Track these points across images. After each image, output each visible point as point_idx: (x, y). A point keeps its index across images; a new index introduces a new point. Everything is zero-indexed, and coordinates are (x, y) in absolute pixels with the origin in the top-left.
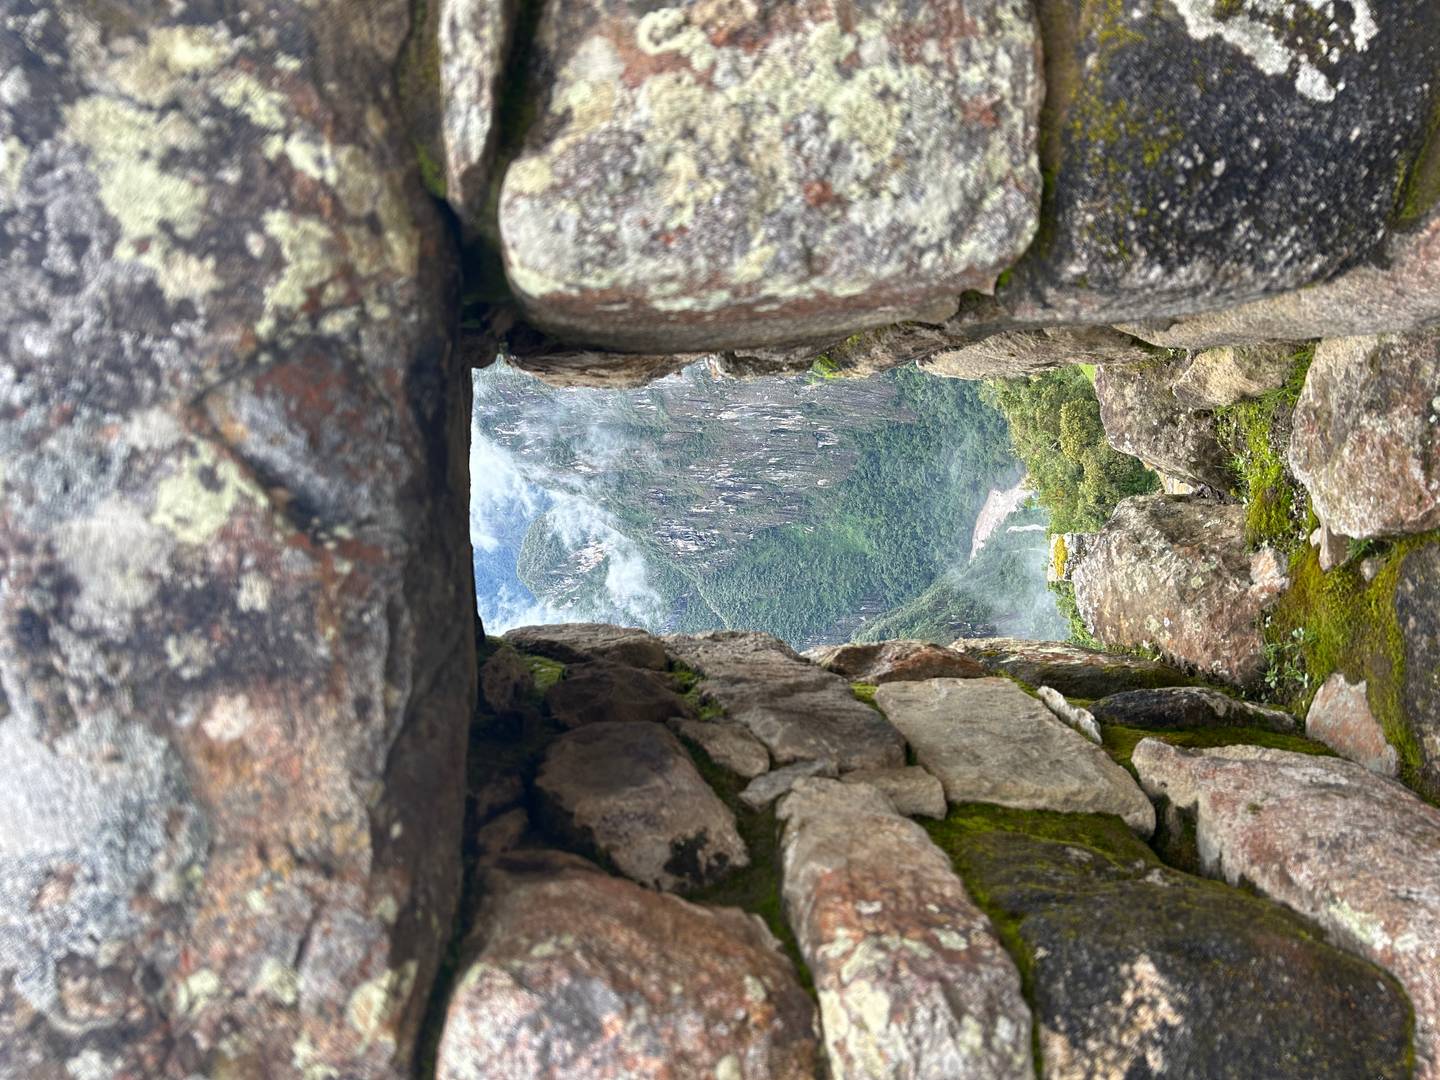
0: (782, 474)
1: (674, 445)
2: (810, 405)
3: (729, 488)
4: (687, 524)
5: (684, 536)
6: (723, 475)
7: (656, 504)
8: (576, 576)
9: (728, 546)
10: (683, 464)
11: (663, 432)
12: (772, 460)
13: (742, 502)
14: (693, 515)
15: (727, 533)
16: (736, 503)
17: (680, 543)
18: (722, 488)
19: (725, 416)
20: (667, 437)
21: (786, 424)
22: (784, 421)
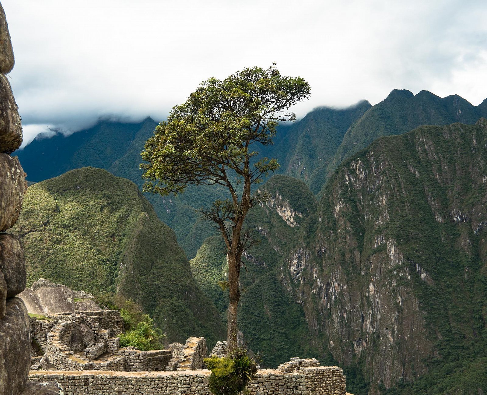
0: (337, 320)
1: (353, 259)
2: (379, 337)
3: (328, 289)
4: (307, 266)
5: (299, 264)
6: (335, 286)
7: (317, 248)
8: (275, 205)
9: (294, 290)
10: (343, 264)
11: (361, 252)
12: (345, 315)
13: (320, 297)
14: (312, 269)
15: (301, 288)
16: (319, 294)
17: (295, 262)
18: (328, 286)
19: (372, 287)
20: (357, 255)
21: (367, 322)
22: (369, 322)
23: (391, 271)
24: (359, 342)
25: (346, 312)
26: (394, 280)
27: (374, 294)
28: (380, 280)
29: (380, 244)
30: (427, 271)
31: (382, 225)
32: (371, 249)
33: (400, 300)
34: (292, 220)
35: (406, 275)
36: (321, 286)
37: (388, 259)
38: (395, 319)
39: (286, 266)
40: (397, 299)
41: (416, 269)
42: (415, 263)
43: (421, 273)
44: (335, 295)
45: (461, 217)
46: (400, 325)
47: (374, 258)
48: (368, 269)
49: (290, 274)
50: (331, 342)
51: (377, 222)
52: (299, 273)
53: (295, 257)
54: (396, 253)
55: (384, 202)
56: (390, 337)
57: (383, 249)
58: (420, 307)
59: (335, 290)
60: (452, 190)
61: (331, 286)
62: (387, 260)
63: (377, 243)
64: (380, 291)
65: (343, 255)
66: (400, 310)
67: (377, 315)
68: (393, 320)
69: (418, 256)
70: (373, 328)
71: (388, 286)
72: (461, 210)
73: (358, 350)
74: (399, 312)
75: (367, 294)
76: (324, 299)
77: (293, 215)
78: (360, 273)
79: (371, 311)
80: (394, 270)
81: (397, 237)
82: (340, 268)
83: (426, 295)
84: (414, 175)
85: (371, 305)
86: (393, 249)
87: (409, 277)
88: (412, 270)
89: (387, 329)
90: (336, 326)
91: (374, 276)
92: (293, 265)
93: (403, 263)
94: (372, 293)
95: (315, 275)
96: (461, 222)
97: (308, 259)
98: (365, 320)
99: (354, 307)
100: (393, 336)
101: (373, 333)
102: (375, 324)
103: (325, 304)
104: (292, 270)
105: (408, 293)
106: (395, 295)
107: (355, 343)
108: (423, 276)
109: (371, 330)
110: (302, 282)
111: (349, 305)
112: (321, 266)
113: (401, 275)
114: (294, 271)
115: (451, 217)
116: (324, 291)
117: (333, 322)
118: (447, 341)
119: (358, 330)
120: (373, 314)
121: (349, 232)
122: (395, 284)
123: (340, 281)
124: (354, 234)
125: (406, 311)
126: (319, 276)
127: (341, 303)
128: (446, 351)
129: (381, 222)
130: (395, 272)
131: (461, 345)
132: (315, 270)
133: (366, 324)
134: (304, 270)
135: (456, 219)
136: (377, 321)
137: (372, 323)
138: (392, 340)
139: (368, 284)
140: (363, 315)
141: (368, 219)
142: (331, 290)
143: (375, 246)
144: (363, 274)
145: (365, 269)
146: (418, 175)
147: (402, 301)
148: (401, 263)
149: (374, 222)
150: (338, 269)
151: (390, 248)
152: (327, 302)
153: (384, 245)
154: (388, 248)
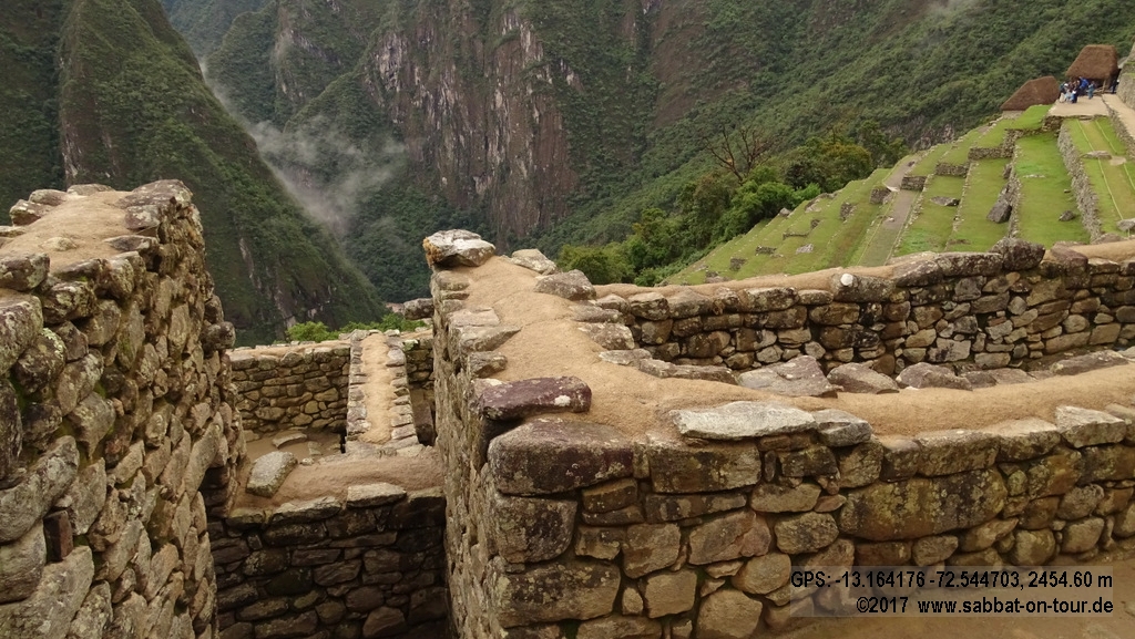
23: (525, 72)
24: (483, 176)
25: (463, 134)
26: (530, 85)
27: (501, 107)
28: (510, 86)
29: (510, 28)
30: (576, 71)
32: (500, 34)
33: (536, 114)
35: (546, 77)
36: (427, 97)
37: (521, 51)
38: (530, 143)
39: (372, 65)
40: (533, 113)
41: (560, 67)
42: (559, 59)
43: (566, 73)
44: (447, 108)
46: (536, 151)
47: (501, 52)
48: (494, 69)
49: (379, 77)
50: (444, 179)
52: (392, 76)
53: (386, 49)
54: (532, 42)
56: (523, 167)
57: (514, 38)
58: (564, 125)
59: (447, 101)
61: (441, 95)
62: (521, 54)
63: (508, 27)
64: (510, 102)
65: (458, 46)
66: (536, 129)
67: (506, 137)
68: (527, 144)
69: (564, 49)
70: (501, 156)
71: (521, 94)
73: (481, 189)
74: (535, 133)
75: (492, 107)
76: (431, 115)
78: (483, 75)
79: (497, 133)
80: (530, 70)
81: (535, 19)
82: (454, 68)
83: (572, 107)
85: (498, 124)
86: (529, 36)
87: (550, 81)
88: (555, 69)
89: (519, 157)
90: (450, 155)
91: (502, 79)
92: (384, 62)
93: (543, 60)
94: (499, 105)
95: (417, 78)
97: (405, 52)
98: (490, 145)
99: (474, 126)
100: (527, 167)
101: (501, 164)
102: (503, 151)
103: (433, 123)
104: (382, 71)
105: (548, 105)
106: (530, 108)
107: (476, 179)
108: (570, 78)
109: (498, 159)
110: (398, 89)
111: (467, 124)
112: (426, 65)
113: (539, 76)
114: (386, 72)
116: (432, 103)
117: (445, 150)
118: (597, 171)
119: (480, 161)
120: (500, 137)
121: (467, 8)
122: (531, 91)
123: (455, 88)
124: (473, 13)
125: (544, 131)
126: (424, 80)
127: (456, 120)
128: (595, 185)
130: (531, 73)
131: (615, 175)
132: (417, 70)
133: (492, 151)
134: (402, 70)
136: (505, 146)
137: (499, 149)
138: (525, 172)
139: (494, 92)
140: (486, 138)
142: (441, 101)
143: (504, 32)
144: (486, 75)
145: (489, 68)
147: (540, 116)
148: (539, 60)
150: (450, 69)
151: (525, 36)
152: (436, 120)
153: (517, 31)
154: (522, 35)
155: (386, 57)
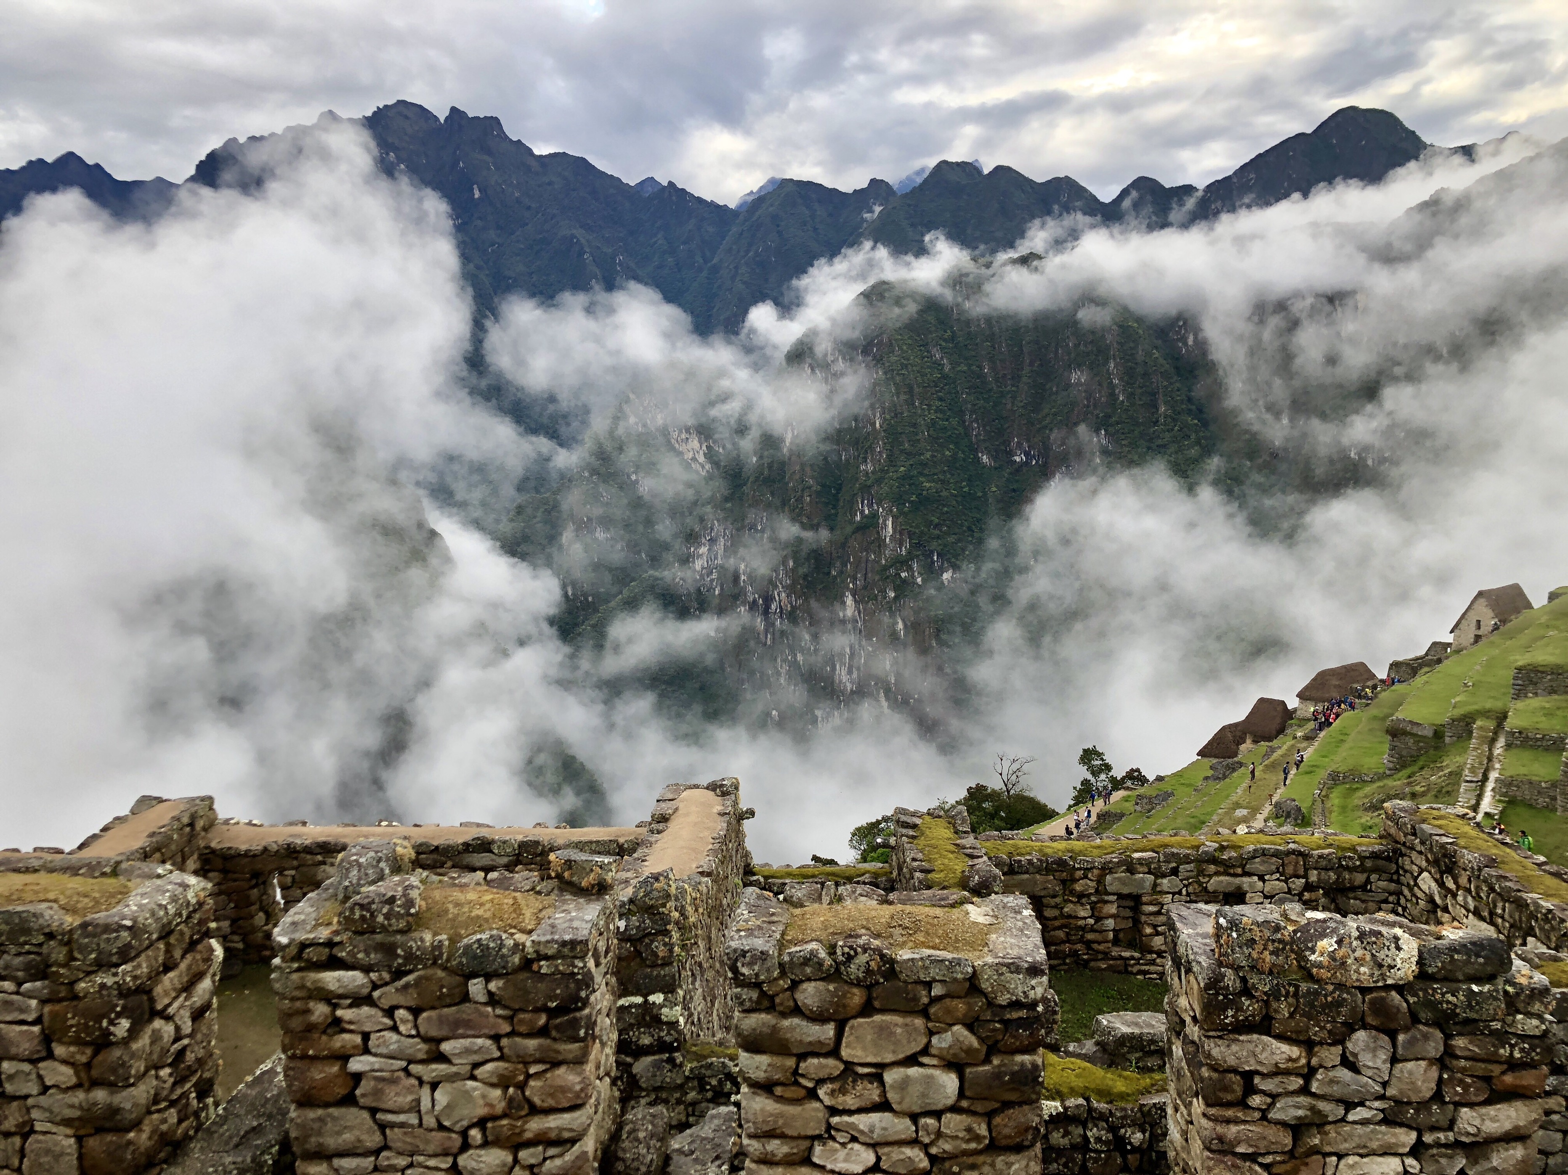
5: (711, 555)
18: (768, 599)
19: (849, 601)
23: (885, 568)
25: (802, 652)
26: (891, 586)
27: (853, 616)
28: (865, 588)
29: (867, 512)
30: (955, 567)
31: (873, 472)
32: (851, 522)
33: (900, 626)
34: (701, 458)
35: (913, 576)
36: (755, 601)
37: (880, 543)
38: (892, 665)
39: (686, 559)
40: (896, 623)
41: (933, 562)
42: (932, 552)
43: (943, 571)
44: (781, 618)
45: (1027, 454)
46: (899, 677)
47: (854, 544)
48: (844, 564)
49: (693, 576)
50: (774, 713)
51: (863, 467)
52: (711, 574)
53: (703, 540)
54: (895, 530)
55: (878, 425)
56: (883, 698)
57: (871, 523)
58: (939, 640)
59: (781, 607)
60: (1014, 398)
61: (772, 598)
62: (879, 546)
63: (864, 509)
64: (865, 609)
66: (899, 646)
67: (860, 657)
68: (888, 667)
69: (938, 537)
70: (852, 683)
71: (879, 598)
72: (1028, 441)
74: (898, 651)
75: (841, 614)
76: (760, 626)
77: (704, 448)
78: (829, 573)
79: (848, 650)
80: (891, 566)
81: (898, 499)
82: (791, 563)
83: (950, 615)
84: (938, 365)
86: (890, 523)
87: (919, 580)
88: (926, 566)
89: (876, 684)
90: (783, 680)
91: (854, 579)
92: (700, 556)
93: (909, 553)
94: (850, 613)
95: (742, 578)
96: (1027, 463)
97: (729, 544)
98: (838, 667)
100: (887, 698)
101: (853, 693)
102: (855, 675)
103: (762, 636)
104: (697, 567)
105: (916, 612)
106: (893, 617)
108: (946, 577)
109: (849, 687)
110: (717, 592)
111: (808, 638)
113: (903, 575)
114: (703, 568)
115: (1011, 454)
116: (761, 610)
117: (777, 673)
119: (825, 689)
120: (852, 657)
121: (810, 488)
122: (892, 594)
123: (791, 590)
124: (818, 493)
125: (910, 649)
126: (751, 579)
127: (793, 634)
129: (870, 467)
130: (892, 571)
132: (742, 566)
133: (840, 675)
134: (723, 566)
135: (1018, 459)
136: (859, 669)
137: (850, 672)
139: (843, 594)
140: (832, 657)
141: (847, 460)
142: (773, 607)
143: (858, 518)
144: (834, 573)
145: (838, 564)
146: (947, 368)
147: (906, 628)
148: (904, 552)
149: (858, 467)
150: (786, 564)
151: (885, 521)
152: (766, 631)
153: (874, 516)
154: (881, 521)
155: (703, 550)
